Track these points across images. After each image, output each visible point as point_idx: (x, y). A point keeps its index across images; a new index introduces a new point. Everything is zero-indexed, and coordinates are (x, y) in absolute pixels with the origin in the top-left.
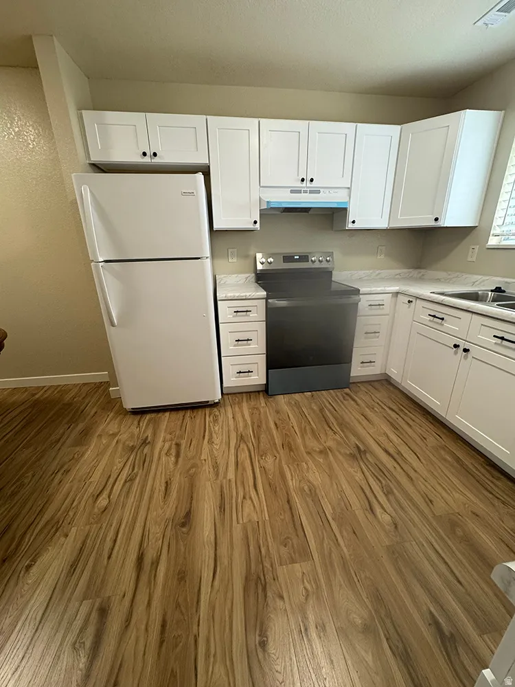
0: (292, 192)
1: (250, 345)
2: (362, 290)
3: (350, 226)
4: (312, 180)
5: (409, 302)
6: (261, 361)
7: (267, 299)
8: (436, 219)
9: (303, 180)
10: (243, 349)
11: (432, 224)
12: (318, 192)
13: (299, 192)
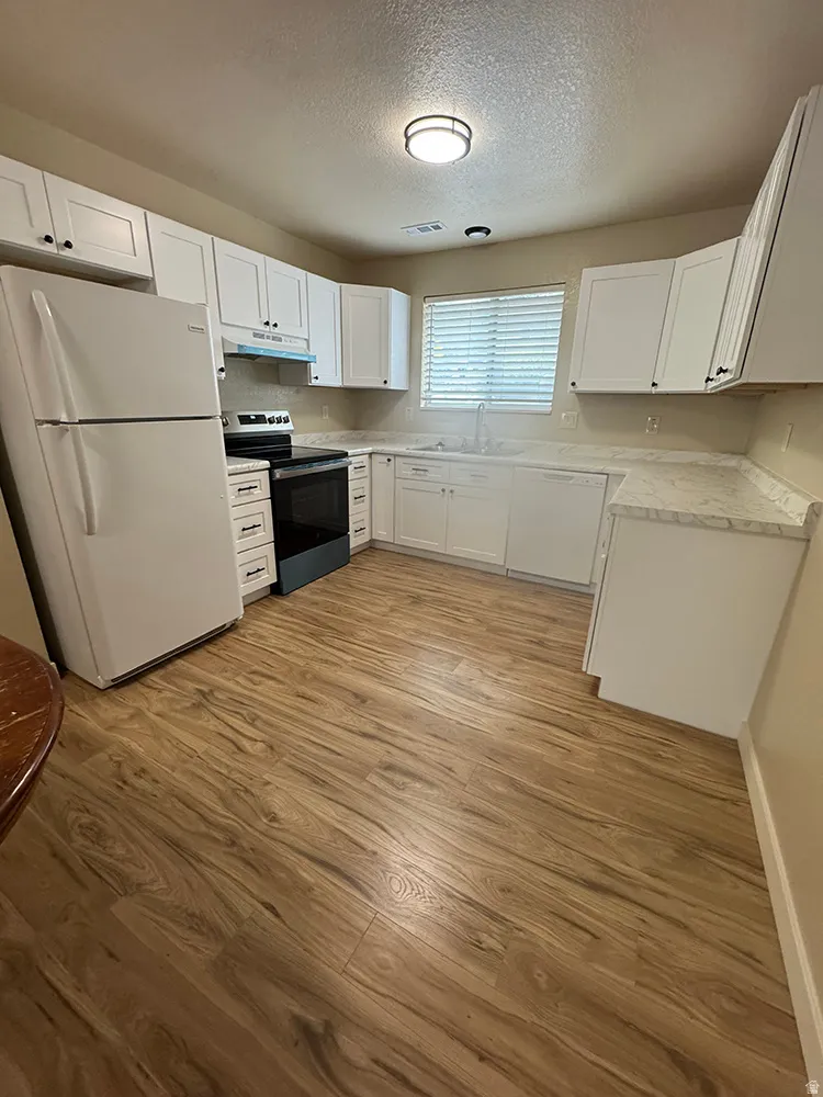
0: (255, 335)
1: (255, 534)
2: (350, 452)
3: (314, 382)
4: (275, 325)
5: (389, 460)
6: (270, 550)
7: (271, 470)
8: (385, 382)
9: (267, 323)
10: (249, 541)
11: (382, 386)
12: (280, 340)
13: (262, 336)
